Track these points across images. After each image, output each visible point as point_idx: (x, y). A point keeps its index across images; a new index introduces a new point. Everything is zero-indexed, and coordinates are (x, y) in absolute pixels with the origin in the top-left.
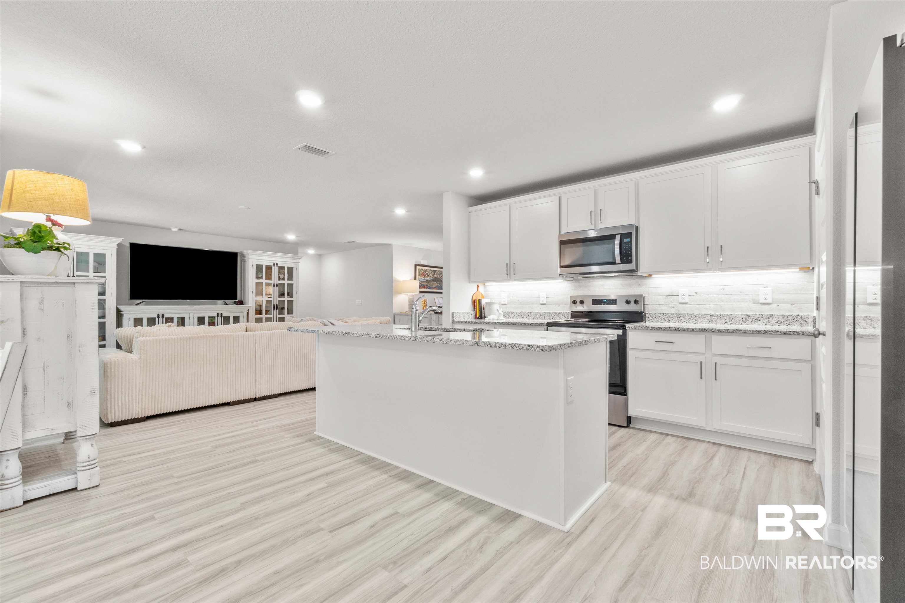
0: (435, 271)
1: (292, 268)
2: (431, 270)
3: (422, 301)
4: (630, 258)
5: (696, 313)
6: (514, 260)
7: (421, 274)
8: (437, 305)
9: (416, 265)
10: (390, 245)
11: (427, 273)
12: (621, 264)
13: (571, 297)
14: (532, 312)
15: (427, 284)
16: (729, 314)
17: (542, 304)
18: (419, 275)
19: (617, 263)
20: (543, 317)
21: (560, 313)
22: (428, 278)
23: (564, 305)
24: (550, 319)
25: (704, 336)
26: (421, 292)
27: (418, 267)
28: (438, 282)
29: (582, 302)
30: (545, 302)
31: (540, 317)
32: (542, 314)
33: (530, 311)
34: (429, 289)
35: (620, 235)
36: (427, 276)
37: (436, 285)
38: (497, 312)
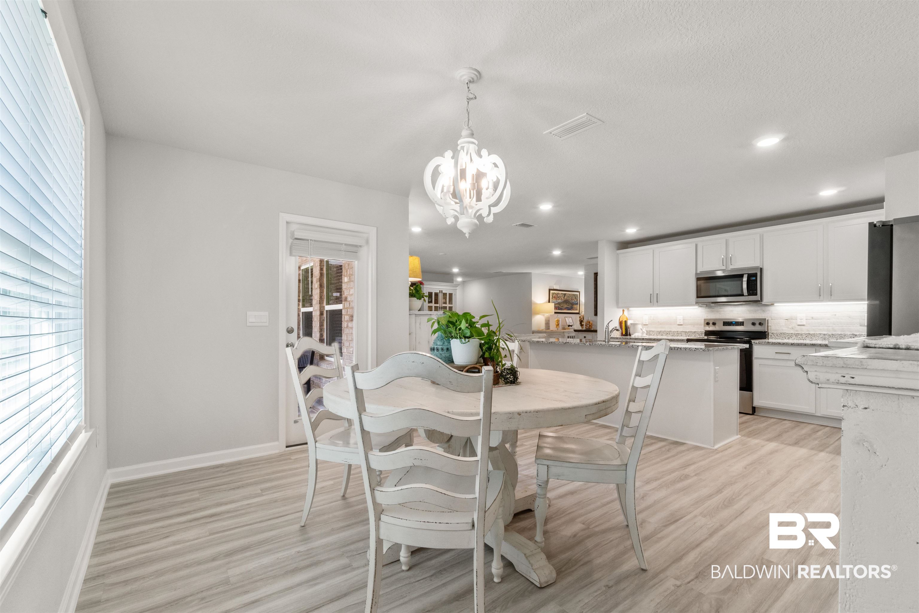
0: (565, 294)
1: (452, 294)
2: (562, 294)
3: (556, 320)
4: (755, 292)
5: (812, 332)
6: (657, 292)
7: (554, 298)
8: (568, 324)
9: (550, 290)
10: (529, 274)
11: (559, 296)
12: (748, 296)
13: (705, 320)
14: (671, 331)
15: (558, 305)
16: (839, 333)
17: (679, 325)
18: (552, 298)
19: (745, 295)
20: (680, 335)
21: (695, 332)
22: (560, 301)
23: (698, 326)
24: (686, 336)
25: (814, 349)
26: (555, 313)
27: (551, 292)
28: (567, 304)
29: (714, 324)
30: (682, 323)
31: (678, 335)
32: (679, 333)
33: (668, 330)
34: (560, 310)
35: (747, 275)
36: (558, 299)
37: (566, 306)
38: (641, 330)
